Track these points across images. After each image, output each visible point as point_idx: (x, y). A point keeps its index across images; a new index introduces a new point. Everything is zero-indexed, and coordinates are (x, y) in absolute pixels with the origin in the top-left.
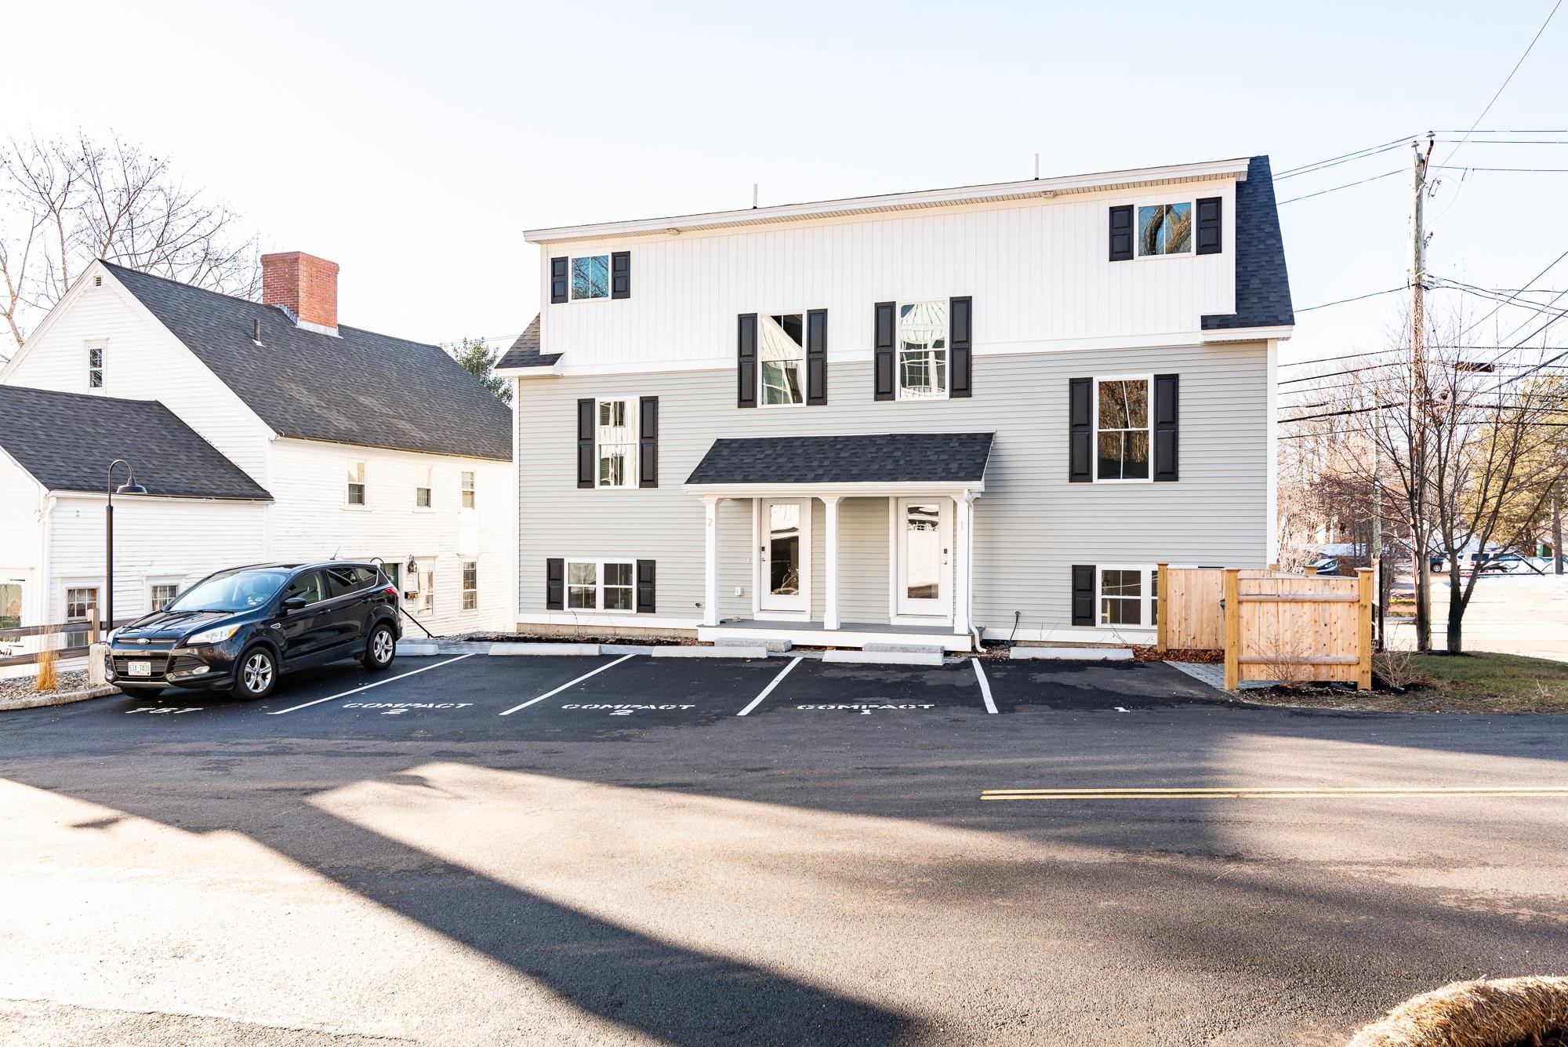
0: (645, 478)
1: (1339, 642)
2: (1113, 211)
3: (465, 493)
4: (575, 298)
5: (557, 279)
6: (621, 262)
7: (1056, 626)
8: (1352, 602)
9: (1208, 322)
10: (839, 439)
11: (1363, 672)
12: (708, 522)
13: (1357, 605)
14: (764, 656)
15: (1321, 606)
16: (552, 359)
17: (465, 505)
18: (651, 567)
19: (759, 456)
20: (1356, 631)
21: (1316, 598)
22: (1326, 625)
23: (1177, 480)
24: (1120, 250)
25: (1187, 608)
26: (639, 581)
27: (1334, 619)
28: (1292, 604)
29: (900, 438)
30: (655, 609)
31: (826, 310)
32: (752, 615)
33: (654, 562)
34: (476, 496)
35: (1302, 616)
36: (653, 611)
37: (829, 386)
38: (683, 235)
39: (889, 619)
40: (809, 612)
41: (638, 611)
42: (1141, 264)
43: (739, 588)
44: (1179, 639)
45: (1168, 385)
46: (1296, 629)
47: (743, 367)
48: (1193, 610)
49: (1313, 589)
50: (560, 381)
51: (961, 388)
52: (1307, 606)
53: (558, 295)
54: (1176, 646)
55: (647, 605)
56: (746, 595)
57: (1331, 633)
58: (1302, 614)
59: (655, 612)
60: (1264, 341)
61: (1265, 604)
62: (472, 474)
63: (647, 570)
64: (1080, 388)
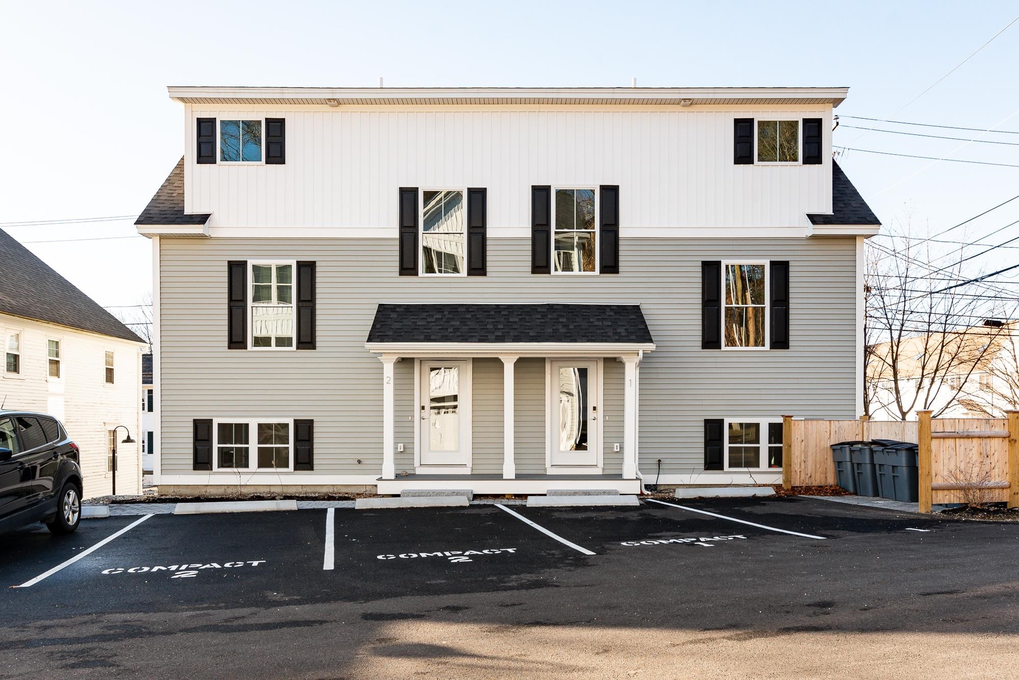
0: (302, 340)
1: (996, 470)
2: (737, 122)
3: (51, 362)
4: (224, 159)
5: (203, 139)
6: (276, 127)
7: (693, 471)
8: (1004, 438)
9: (815, 219)
10: (501, 307)
11: (1014, 494)
12: (385, 380)
13: (1007, 440)
14: (467, 504)
15: (985, 441)
16: (203, 219)
17: (51, 374)
18: (309, 426)
19: (429, 320)
20: (1007, 460)
21: (982, 434)
22: (987, 456)
23: (788, 348)
24: (743, 156)
25: (806, 452)
26: (296, 439)
27: (993, 451)
28: (966, 440)
29: (557, 307)
30: (313, 467)
31: (486, 189)
32: (414, 469)
33: (312, 421)
34: (62, 366)
35: (971, 450)
36: (311, 468)
37: (488, 258)
38: (343, 107)
39: (545, 469)
40: (470, 465)
41: (295, 469)
42: (759, 170)
43: (402, 445)
44: (800, 478)
45: (781, 269)
46: (968, 460)
47: (404, 237)
48: (810, 454)
49: (979, 427)
50: (207, 242)
51: (611, 266)
52: (975, 441)
53: (205, 155)
54: (797, 484)
55: (305, 462)
56: (408, 451)
57: (991, 463)
58: (971, 448)
59: (313, 470)
60: (853, 238)
61: (947, 439)
62: (57, 343)
63: (305, 429)
64: (711, 270)
